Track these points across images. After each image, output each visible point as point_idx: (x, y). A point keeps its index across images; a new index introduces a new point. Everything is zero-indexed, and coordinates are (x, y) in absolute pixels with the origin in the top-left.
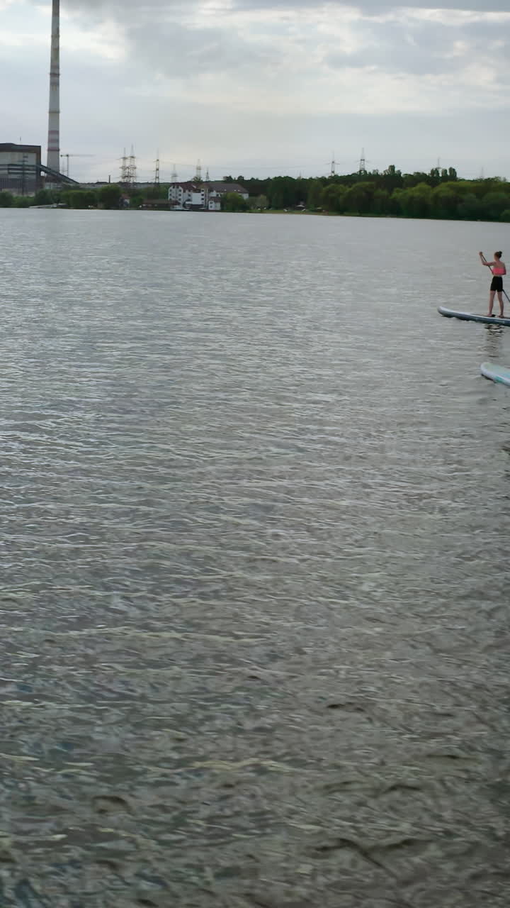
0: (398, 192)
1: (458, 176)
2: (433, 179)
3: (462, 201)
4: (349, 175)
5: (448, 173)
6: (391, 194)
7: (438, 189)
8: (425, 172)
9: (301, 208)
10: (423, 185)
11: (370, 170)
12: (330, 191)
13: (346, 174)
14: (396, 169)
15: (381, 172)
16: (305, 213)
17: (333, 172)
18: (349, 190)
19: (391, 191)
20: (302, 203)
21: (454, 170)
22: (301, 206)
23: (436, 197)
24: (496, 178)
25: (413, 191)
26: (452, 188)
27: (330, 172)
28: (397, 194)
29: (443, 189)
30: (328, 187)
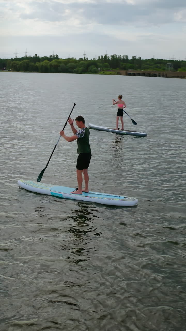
0: (38, 63)
1: (59, 58)
2: (50, 59)
3: (59, 66)
4: (21, 58)
5: (56, 57)
6: (35, 64)
7: (51, 62)
8: (47, 56)
9: (5, 70)
10: (47, 61)
11: (28, 56)
12: (14, 63)
13: (20, 57)
14: (37, 55)
15: (32, 56)
16: (6, 71)
17: (16, 57)
18: (21, 63)
19: (35, 63)
20: (5, 68)
21: (57, 55)
22: (4, 69)
23: (51, 65)
24: (72, 58)
25: (43, 63)
26: (56, 61)
27: (15, 56)
28: (37, 64)
29: (53, 62)
30: (13, 62)
